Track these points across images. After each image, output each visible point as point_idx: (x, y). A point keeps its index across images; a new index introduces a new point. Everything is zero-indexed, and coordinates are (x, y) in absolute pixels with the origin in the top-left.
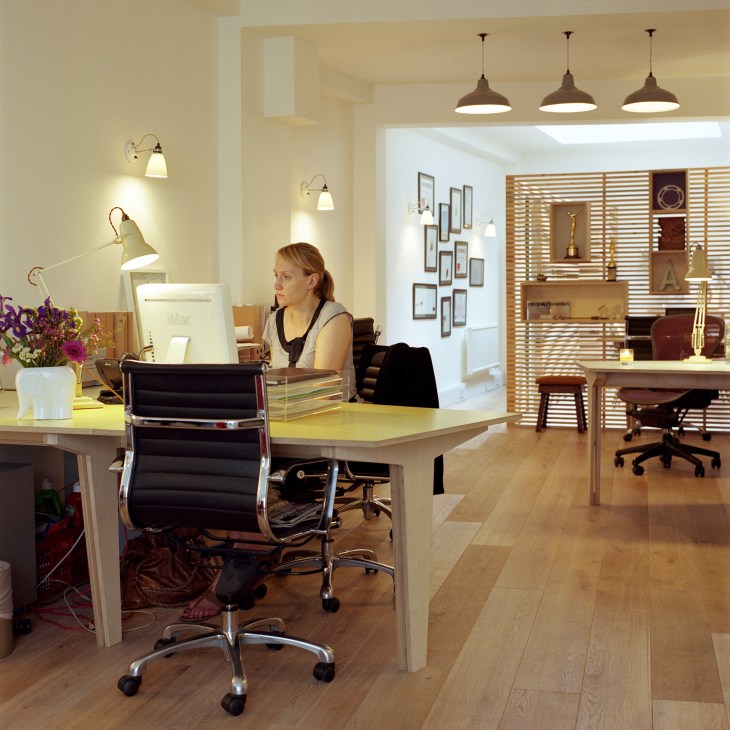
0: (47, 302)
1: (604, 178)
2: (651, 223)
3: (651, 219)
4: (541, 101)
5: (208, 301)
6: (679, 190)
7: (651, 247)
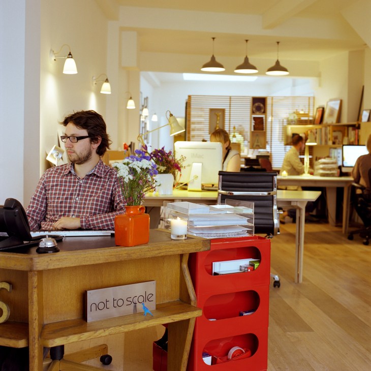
0: (163, 148)
1: (230, 98)
2: (251, 119)
3: (251, 117)
4: (235, 67)
5: (215, 149)
6: (262, 105)
7: (251, 129)
